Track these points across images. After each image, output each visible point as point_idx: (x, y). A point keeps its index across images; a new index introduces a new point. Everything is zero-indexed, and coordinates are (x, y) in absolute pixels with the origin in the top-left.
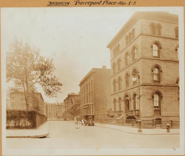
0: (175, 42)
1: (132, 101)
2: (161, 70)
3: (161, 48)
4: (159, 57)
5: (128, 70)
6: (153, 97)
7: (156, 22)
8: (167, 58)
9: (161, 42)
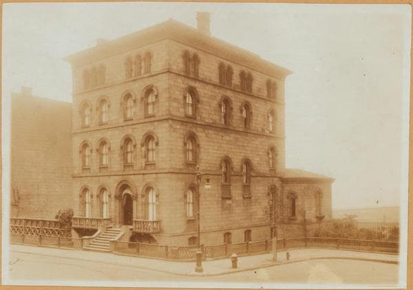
0: (217, 91)
1: (140, 200)
2: (197, 142)
3: (198, 101)
4: (195, 119)
5: (130, 131)
6: (185, 196)
7: (192, 51)
8: (207, 121)
9: (198, 90)
